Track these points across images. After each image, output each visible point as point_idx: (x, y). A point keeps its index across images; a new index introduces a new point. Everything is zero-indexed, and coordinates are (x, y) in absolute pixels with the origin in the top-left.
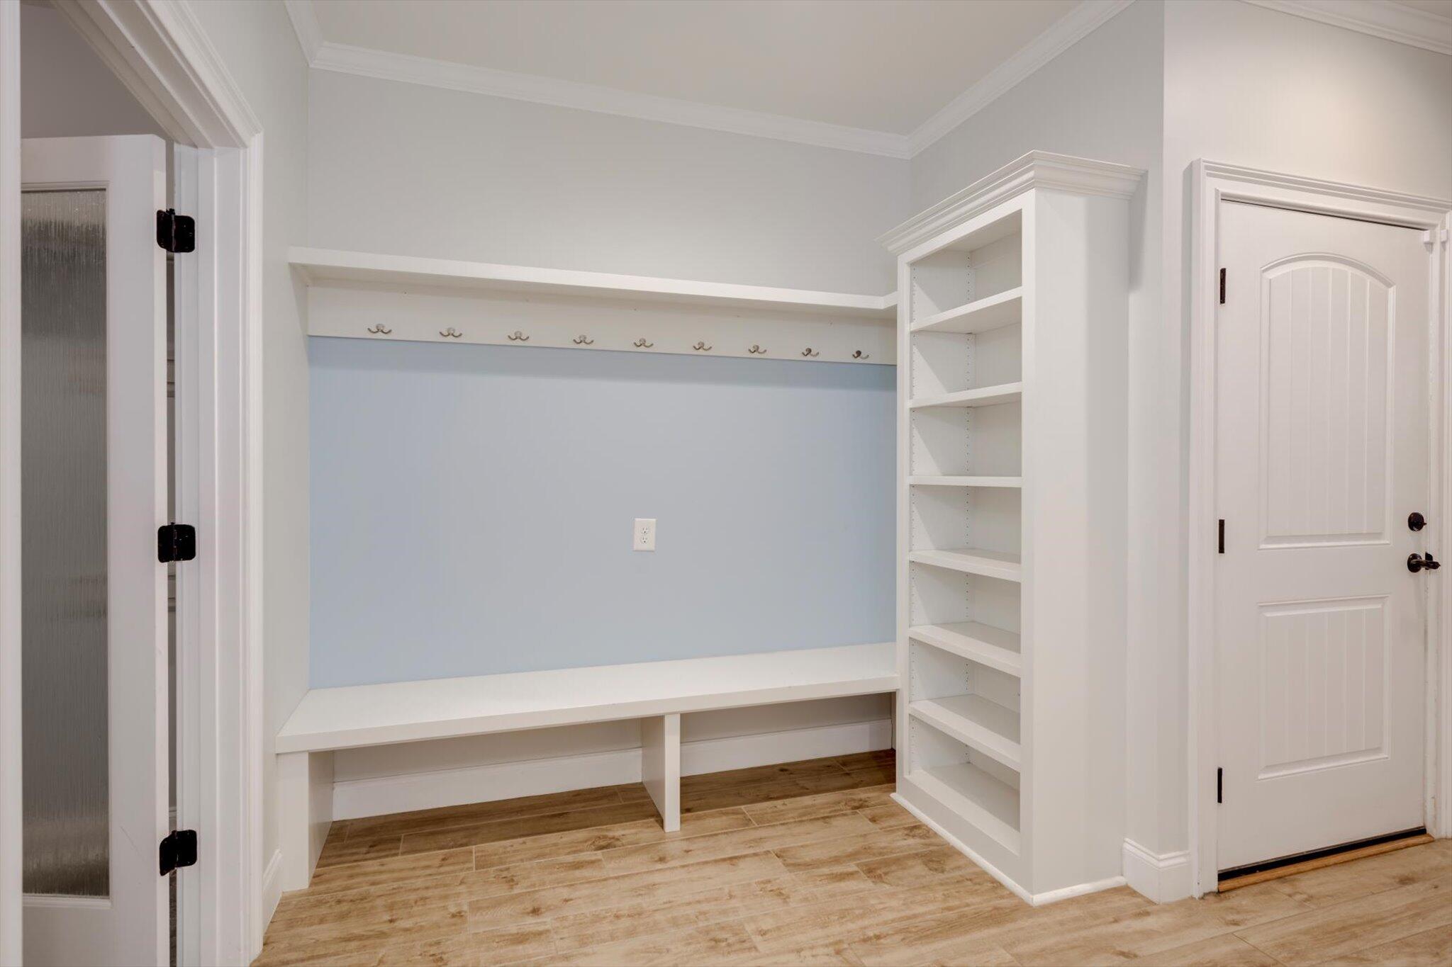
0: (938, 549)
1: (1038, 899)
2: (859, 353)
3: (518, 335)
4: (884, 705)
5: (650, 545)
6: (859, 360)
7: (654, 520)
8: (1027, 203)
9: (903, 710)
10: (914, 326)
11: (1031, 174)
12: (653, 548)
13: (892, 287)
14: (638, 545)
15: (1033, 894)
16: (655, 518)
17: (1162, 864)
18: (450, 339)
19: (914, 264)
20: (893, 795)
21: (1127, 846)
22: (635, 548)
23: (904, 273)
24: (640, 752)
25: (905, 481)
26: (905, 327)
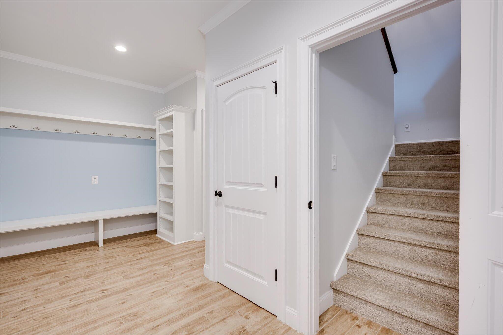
0: (166, 181)
1: (175, 244)
2: (152, 137)
3: (58, 130)
4: (154, 215)
5: (96, 182)
6: (152, 139)
7: (98, 176)
8: (173, 113)
9: (158, 216)
10: (160, 133)
11: (173, 109)
12: (97, 183)
13: (155, 125)
14: (93, 183)
15: (175, 243)
16: (97, 176)
17: (198, 234)
18: (36, 130)
19: (159, 120)
20: (156, 235)
21: (194, 233)
22: (92, 183)
23: (157, 122)
24: (94, 233)
25: (158, 167)
26: (158, 134)
